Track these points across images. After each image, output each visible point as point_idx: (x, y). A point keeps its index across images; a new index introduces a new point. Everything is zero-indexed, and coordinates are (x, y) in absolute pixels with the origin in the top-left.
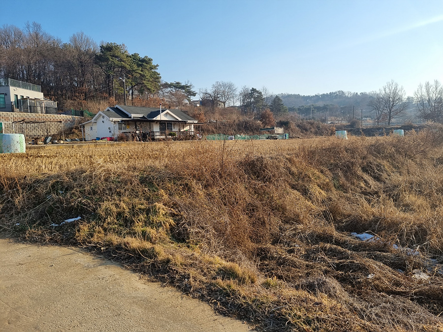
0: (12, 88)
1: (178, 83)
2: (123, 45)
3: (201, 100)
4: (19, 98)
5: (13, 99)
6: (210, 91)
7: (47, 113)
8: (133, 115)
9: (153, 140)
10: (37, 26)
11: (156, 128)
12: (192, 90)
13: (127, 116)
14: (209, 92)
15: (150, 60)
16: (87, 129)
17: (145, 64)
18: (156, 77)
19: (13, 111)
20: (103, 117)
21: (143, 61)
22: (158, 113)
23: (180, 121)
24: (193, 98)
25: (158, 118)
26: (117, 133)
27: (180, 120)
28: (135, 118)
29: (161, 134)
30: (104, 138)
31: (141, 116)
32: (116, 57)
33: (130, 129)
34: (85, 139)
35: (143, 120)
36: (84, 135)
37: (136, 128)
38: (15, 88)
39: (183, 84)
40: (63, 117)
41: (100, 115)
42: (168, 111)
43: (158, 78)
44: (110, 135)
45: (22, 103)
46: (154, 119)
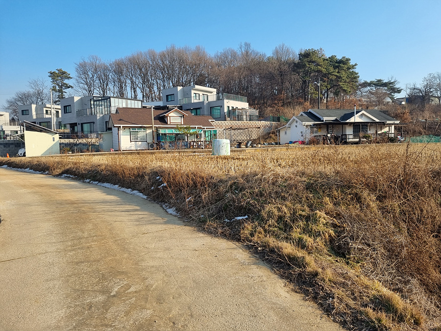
0: (226, 101)
1: (379, 81)
2: (321, 49)
3: (407, 96)
4: (230, 109)
5: (226, 110)
6: (420, 85)
7: (250, 120)
8: (325, 119)
9: (346, 143)
11: (349, 131)
12: (397, 86)
13: (319, 120)
14: (418, 86)
15: (348, 60)
16: (282, 133)
17: (342, 65)
18: (354, 77)
19: (225, 120)
20: (297, 122)
21: (341, 62)
24: (397, 96)
26: (309, 136)
27: (377, 121)
28: (327, 121)
29: (355, 137)
30: (296, 142)
31: (333, 118)
32: (313, 62)
33: (322, 133)
34: (279, 143)
35: (335, 123)
36: (279, 139)
37: (328, 130)
38: (227, 101)
39: (386, 81)
40: (263, 123)
41: (294, 120)
43: (355, 78)
44: (301, 139)
45: (233, 114)
46: (348, 121)
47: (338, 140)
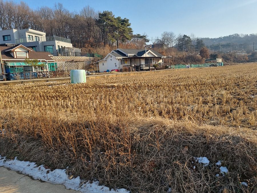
0: (56, 42)
1: (139, 35)
3: (153, 44)
4: (60, 47)
5: (57, 48)
7: (76, 56)
8: (129, 55)
9: (142, 70)
10: (60, 5)
11: (143, 62)
12: (147, 38)
13: (125, 55)
15: (128, 20)
16: (100, 65)
17: (125, 23)
18: (130, 31)
19: (58, 56)
20: (111, 57)
21: (124, 21)
22: (144, 52)
23: (157, 57)
25: (144, 56)
26: (120, 66)
28: (130, 57)
29: (146, 66)
30: (113, 70)
31: (133, 55)
33: (128, 64)
34: (99, 71)
35: (135, 58)
36: (98, 69)
37: (131, 62)
38: (58, 41)
39: (142, 35)
40: (84, 58)
41: (109, 55)
42: (150, 51)
43: (132, 31)
44: (116, 68)
45: (62, 51)
46: (142, 56)
47: (138, 68)
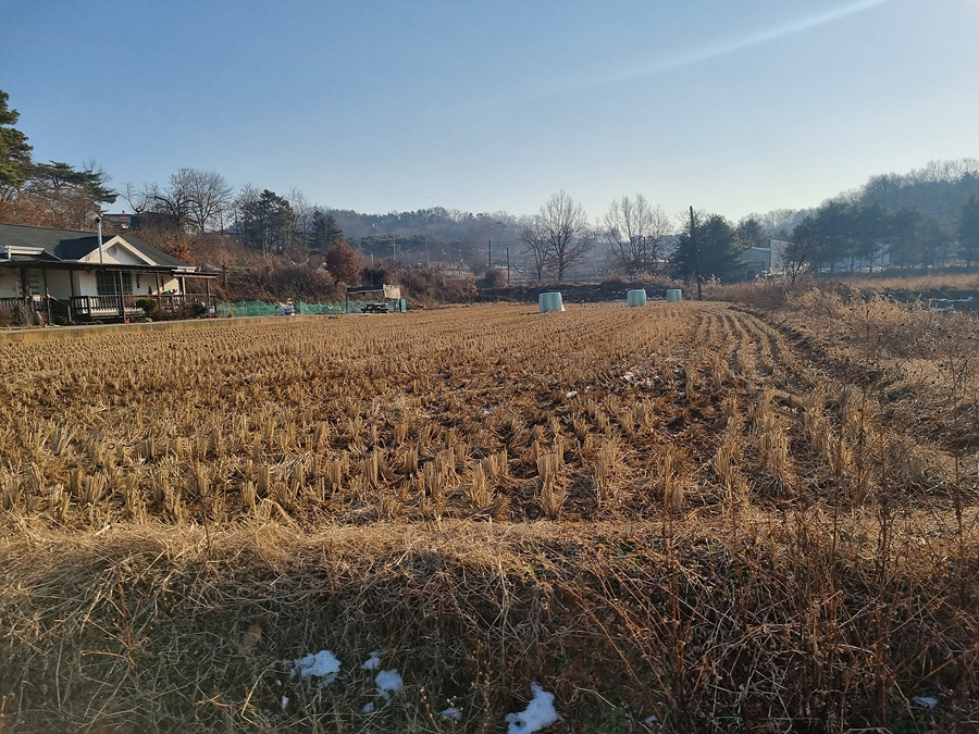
1: (62, 166)
3: (133, 213)
8: (12, 250)
9: (87, 319)
11: (88, 287)
18: (18, 146)
22: (91, 244)
23: (153, 267)
25: (94, 258)
27: (153, 264)
29: (103, 304)
31: (35, 251)
33: (5, 289)
35: (42, 264)
39: (78, 169)
42: (117, 239)
43: (22, 148)
46: (82, 260)
47: (64, 312)
